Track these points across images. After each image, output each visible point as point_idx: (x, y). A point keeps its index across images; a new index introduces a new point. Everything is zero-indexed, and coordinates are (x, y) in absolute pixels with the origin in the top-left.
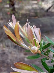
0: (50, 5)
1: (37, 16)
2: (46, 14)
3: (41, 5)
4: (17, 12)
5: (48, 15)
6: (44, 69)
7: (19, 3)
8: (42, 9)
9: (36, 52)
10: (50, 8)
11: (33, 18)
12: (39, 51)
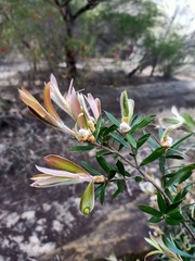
0: (135, 67)
1: (112, 83)
2: (127, 80)
3: (120, 65)
4: (79, 76)
5: (131, 83)
6: (100, 168)
7: (83, 61)
8: (122, 72)
9: (85, 138)
10: (134, 71)
11: (105, 86)
12: (93, 138)
